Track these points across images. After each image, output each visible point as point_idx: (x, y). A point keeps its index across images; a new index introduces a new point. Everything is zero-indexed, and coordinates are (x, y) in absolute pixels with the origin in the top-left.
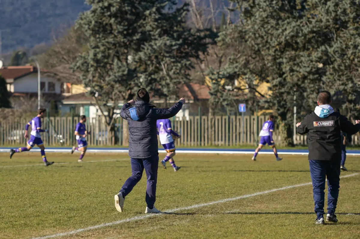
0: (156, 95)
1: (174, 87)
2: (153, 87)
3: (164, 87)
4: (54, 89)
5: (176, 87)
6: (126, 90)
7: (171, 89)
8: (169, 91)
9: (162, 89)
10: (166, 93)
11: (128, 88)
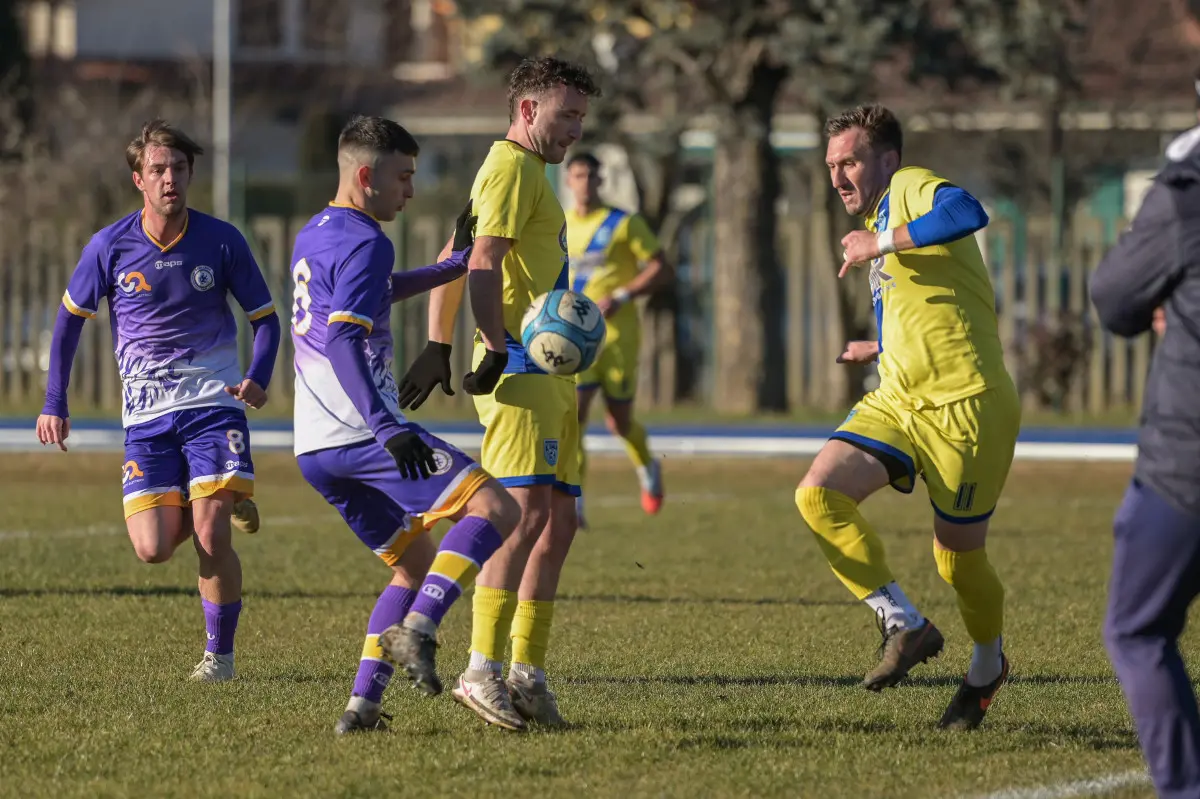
0: (929, 71)
1: (1046, 20)
2: (911, 22)
3: (980, 21)
4: (276, 38)
5: (1057, 21)
6: (729, 37)
7: (1028, 32)
8: (1012, 47)
9: (965, 34)
10: (993, 59)
11: (743, 25)
